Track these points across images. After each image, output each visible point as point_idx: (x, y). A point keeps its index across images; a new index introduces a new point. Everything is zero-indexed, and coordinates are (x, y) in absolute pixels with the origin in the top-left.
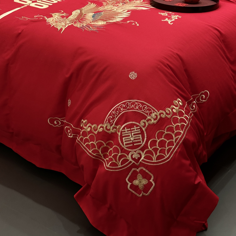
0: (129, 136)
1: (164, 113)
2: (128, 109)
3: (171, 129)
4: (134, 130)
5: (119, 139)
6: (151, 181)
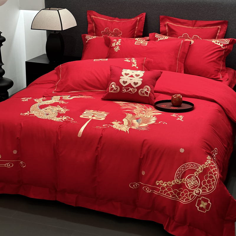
0: (191, 182)
1: (205, 166)
2: (186, 169)
3: (211, 173)
4: (192, 178)
5: (186, 186)
6: (209, 202)
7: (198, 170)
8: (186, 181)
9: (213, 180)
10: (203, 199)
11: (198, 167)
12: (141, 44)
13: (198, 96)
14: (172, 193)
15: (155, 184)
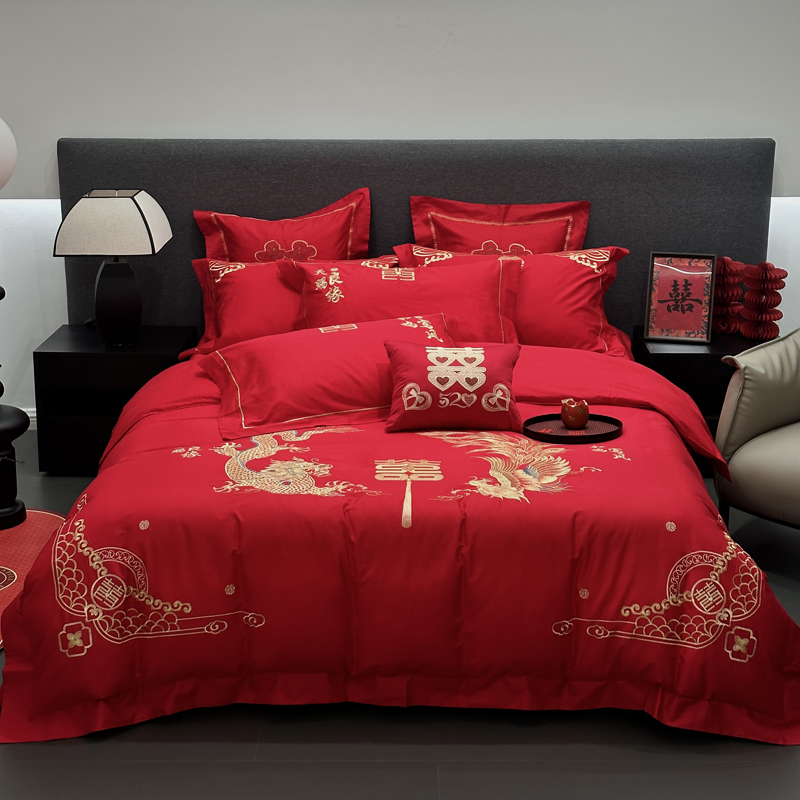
0: (705, 597)
1: (729, 555)
2: (689, 568)
3: (745, 569)
4: (708, 588)
5: (697, 607)
6: (751, 637)
7: (716, 567)
8: (694, 597)
9: (753, 585)
10: (738, 632)
11: (715, 561)
12: (398, 277)
13: (610, 398)
14: (665, 630)
15: (618, 616)
